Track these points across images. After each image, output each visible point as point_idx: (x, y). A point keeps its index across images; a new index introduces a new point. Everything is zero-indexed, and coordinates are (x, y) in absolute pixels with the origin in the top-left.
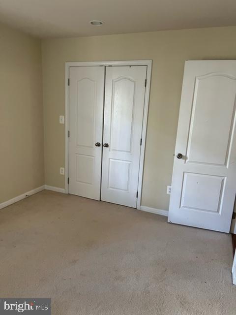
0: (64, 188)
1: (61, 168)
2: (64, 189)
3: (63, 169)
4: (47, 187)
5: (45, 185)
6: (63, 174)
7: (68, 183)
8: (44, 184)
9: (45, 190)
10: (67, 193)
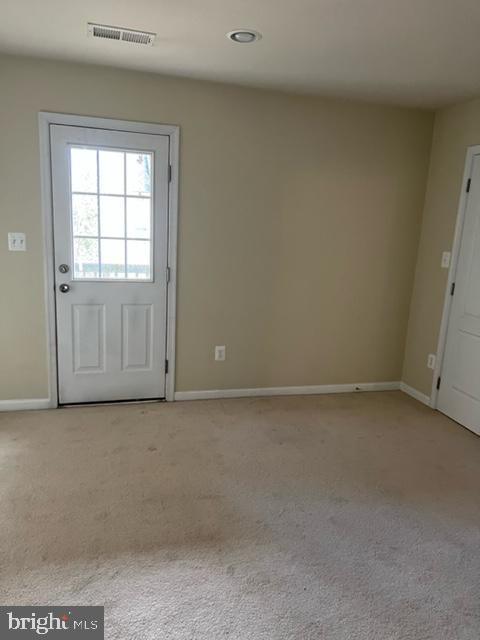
0: (429, 394)
1: (431, 356)
2: (428, 398)
3: (433, 356)
4: (403, 386)
5: (402, 383)
6: (432, 367)
7: (438, 387)
8: (400, 380)
9: (400, 390)
10: (432, 406)
